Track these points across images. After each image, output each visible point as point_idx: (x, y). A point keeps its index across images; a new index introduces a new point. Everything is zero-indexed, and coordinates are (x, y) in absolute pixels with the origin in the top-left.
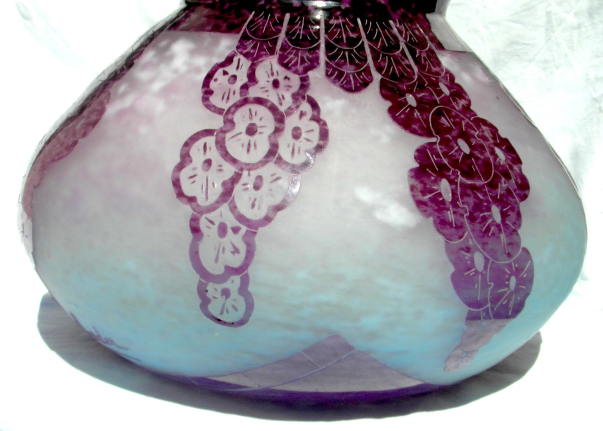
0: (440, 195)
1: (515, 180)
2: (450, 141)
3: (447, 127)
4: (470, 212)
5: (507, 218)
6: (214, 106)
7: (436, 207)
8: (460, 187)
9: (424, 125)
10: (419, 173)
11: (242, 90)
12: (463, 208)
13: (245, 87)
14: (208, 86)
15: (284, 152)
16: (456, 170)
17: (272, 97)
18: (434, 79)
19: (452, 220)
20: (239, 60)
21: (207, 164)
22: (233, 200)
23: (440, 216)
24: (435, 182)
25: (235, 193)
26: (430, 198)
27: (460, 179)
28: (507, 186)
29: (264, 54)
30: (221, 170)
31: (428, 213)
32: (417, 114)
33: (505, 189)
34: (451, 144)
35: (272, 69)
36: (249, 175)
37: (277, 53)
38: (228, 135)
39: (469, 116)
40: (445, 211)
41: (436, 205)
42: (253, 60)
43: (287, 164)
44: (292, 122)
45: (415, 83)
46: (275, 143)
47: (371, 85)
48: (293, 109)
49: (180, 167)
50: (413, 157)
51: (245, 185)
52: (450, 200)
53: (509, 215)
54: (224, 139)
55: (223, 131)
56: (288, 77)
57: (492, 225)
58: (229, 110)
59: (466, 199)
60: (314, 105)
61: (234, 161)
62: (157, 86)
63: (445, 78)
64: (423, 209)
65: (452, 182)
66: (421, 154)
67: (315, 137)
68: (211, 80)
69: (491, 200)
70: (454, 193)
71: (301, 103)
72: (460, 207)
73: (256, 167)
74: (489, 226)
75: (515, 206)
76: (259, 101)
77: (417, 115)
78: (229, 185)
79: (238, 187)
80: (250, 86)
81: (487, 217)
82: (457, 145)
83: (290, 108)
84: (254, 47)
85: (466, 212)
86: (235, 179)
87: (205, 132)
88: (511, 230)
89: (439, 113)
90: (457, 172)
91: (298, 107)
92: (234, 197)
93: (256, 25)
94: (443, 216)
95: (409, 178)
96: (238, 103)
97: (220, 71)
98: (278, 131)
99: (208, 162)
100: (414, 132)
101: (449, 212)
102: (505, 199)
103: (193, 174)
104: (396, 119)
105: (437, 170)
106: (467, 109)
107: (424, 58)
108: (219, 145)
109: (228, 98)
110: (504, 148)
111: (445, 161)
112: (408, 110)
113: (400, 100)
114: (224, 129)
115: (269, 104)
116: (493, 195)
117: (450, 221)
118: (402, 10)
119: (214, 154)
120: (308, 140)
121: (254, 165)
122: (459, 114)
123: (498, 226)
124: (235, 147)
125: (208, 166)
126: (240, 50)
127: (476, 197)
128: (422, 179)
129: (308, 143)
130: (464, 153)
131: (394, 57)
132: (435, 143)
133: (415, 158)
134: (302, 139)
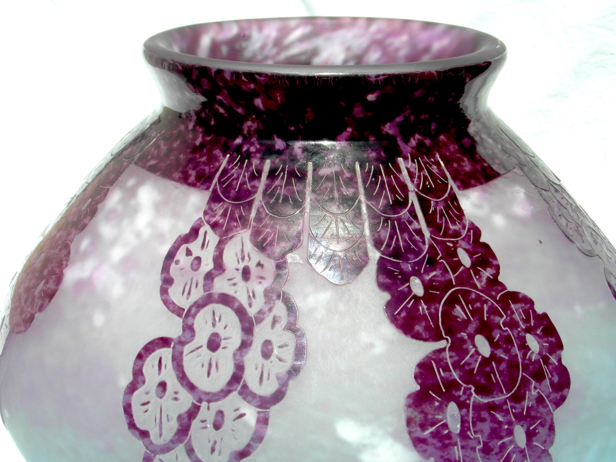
0: (445, 426)
1: (550, 379)
2: (465, 342)
3: (464, 320)
4: (483, 442)
5: (534, 439)
6: (173, 303)
7: (439, 445)
8: (473, 410)
9: (431, 323)
10: (418, 400)
11: (206, 282)
12: (475, 438)
13: (209, 277)
14: (168, 272)
15: (250, 377)
16: (469, 386)
17: (241, 294)
18: (451, 245)
19: (459, 457)
20: (206, 233)
21: (161, 389)
22: (190, 441)
23: (444, 454)
24: (441, 408)
25: (191, 432)
26: (431, 433)
27: (475, 398)
28: (538, 392)
29: (234, 226)
30: (176, 399)
31: (428, 453)
32: (423, 307)
33: (534, 398)
34: (465, 346)
35: (242, 251)
36: (208, 408)
37: (250, 225)
38: (187, 348)
39: (494, 293)
40: (451, 447)
41: (440, 441)
42: (221, 236)
43: (254, 395)
44: (262, 332)
45: (425, 256)
46: (241, 364)
47: (365, 270)
48: (265, 313)
49: (132, 388)
50: (413, 376)
51: (203, 421)
52: (458, 431)
53: (539, 433)
54: (182, 353)
55: (182, 343)
56: (262, 263)
57: (514, 453)
58: (189, 310)
59: (480, 425)
60: (291, 308)
61: (191, 387)
62: (117, 254)
63: (467, 237)
64: (422, 449)
65: (462, 405)
66: (424, 371)
67: (288, 355)
68: (172, 262)
69: (514, 420)
70: (464, 422)
71: (274, 304)
72: (471, 439)
73: (216, 397)
74: (509, 454)
75: (548, 418)
76: (226, 300)
77: (423, 309)
78: (186, 420)
79: (196, 423)
80: (216, 276)
81: (507, 443)
82: (474, 346)
83: (260, 312)
84: (224, 215)
85: (479, 443)
86: (193, 413)
87: (161, 342)
88: (540, 451)
89: (453, 301)
90: (470, 389)
91: (270, 310)
92: (190, 437)
93: (229, 178)
94: (449, 454)
95: (405, 408)
96: (200, 302)
97: (184, 247)
98: (245, 345)
99: (163, 385)
100: (417, 336)
101: (456, 448)
102: (533, 413)
103: (146, 401)
104: (394, 319)
105: (444, 390)
106: (494, 283)
107: (441, 211)
108: (175, 363)
109: (189, 293)
110: (539, 332)
111: (455, 375)
112: (412, 302)
113: (401, 288)
114: (183, 339)
115: (236, 305)
116: (518, 411)
117: (457, 459)
118: (417, 136)
119: (169, 375)
120: (280, 360)
121: (215, 395)
122: (481, 294)
123: (522, 451)
124: (194, 367)
125: (162, 391)
126: (207, 217)
127: (494, 420)
128: (423, 406)
129: (281, 364)
130: (483, 357)
131: (399, 219)
132: (444, 350)
133: (416, 377)
134: (273, 358)
